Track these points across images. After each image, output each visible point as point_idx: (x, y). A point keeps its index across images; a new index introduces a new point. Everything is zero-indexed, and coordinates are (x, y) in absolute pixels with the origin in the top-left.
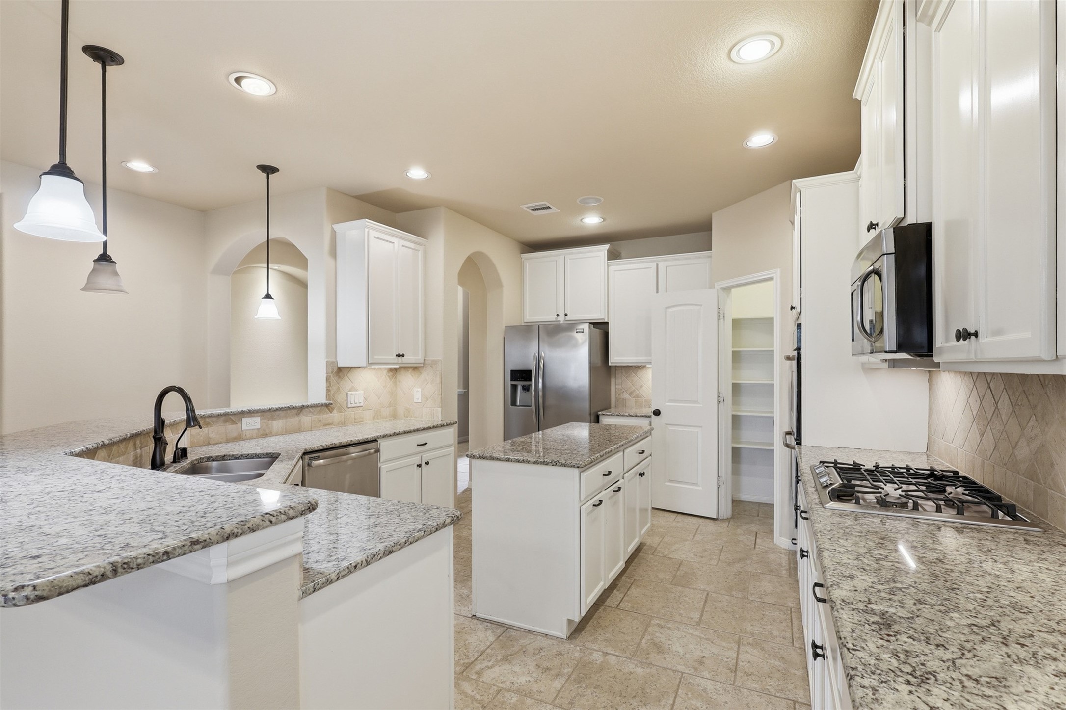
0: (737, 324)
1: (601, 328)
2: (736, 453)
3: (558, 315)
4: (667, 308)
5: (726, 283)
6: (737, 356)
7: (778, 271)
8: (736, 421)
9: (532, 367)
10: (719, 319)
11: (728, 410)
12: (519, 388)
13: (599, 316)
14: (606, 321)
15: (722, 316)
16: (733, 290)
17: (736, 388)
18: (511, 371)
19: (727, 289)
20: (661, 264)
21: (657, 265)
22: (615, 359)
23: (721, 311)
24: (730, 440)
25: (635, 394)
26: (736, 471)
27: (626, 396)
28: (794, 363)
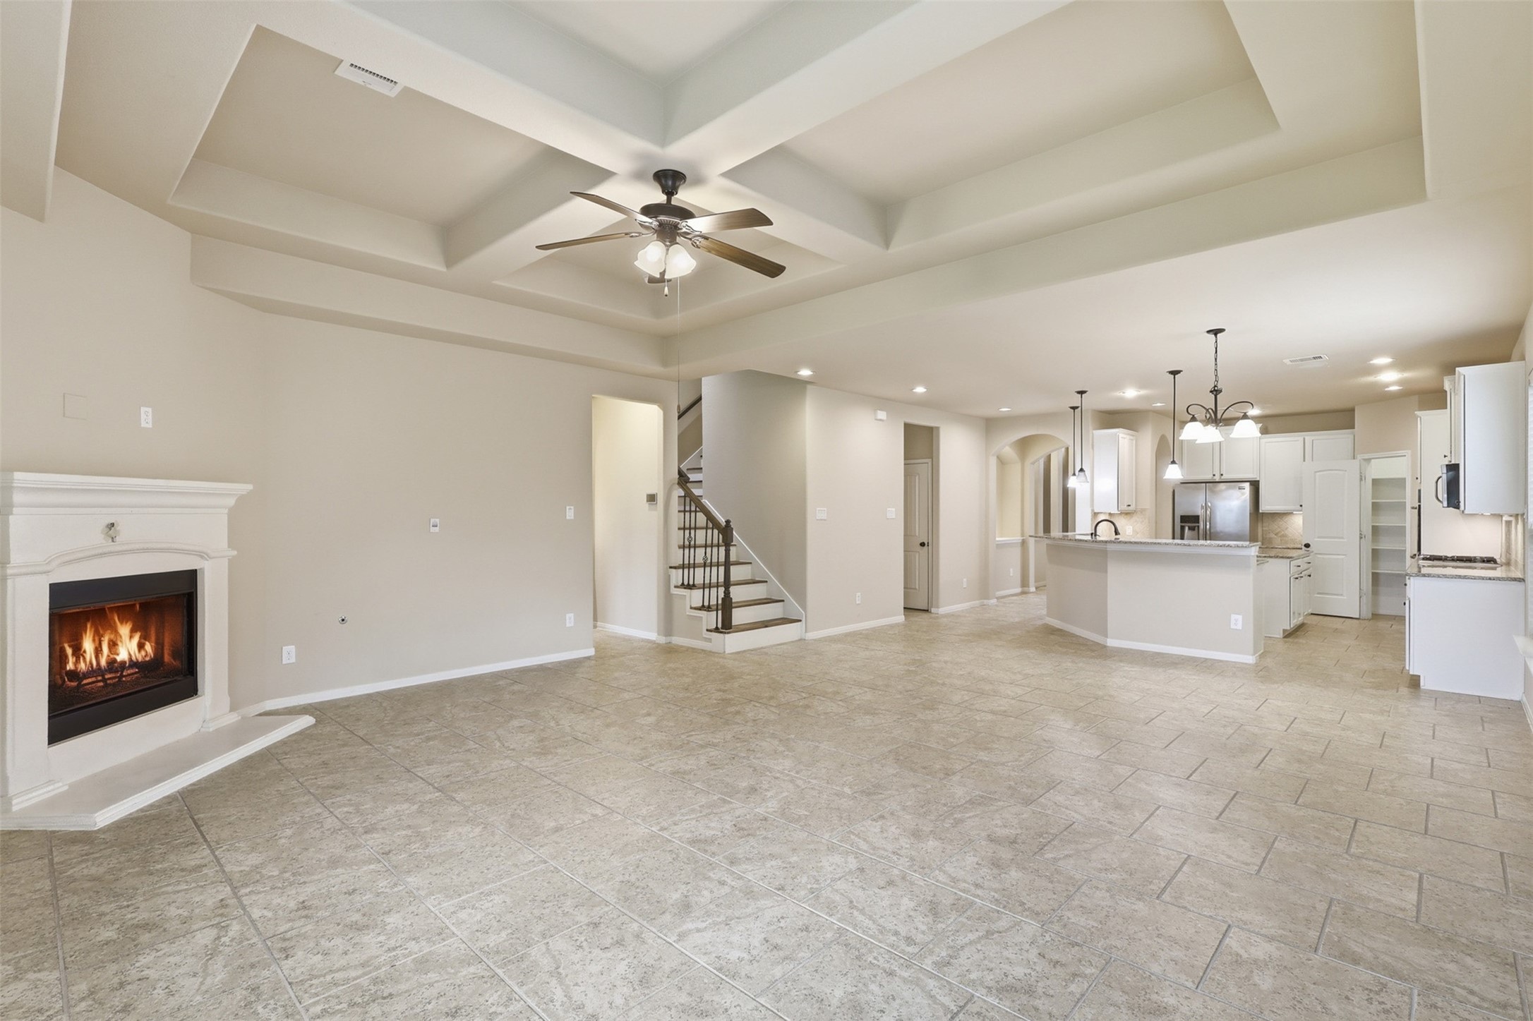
0: (1376, 482)
1: (1255, 485)
2: (1376, 577)
3: (1214, 475)
4: (1316, 472)
5: (1366, 456)
6: (1376, 507)
7: (1409, 452)
8: (1375, 554)
9: (1200, 512)
10: (1361, 479)
11: (1368, 546)
12: (1187, 528)
13: (1252, 476)
14: (1258, 479)
15: (1363, 478)
16: (1373, 460)
17: (1376, 530)
18: (1181, 516)
19: (1369, 460)
20: (1306, 438)
21: (1304, 439)
22: (1265, 507)
23: (1363, 476)
24: (1371, 568)
25: (1280, 535)
26: (1375, 592)
27: (1272, 535)
28: (1417, 510)
